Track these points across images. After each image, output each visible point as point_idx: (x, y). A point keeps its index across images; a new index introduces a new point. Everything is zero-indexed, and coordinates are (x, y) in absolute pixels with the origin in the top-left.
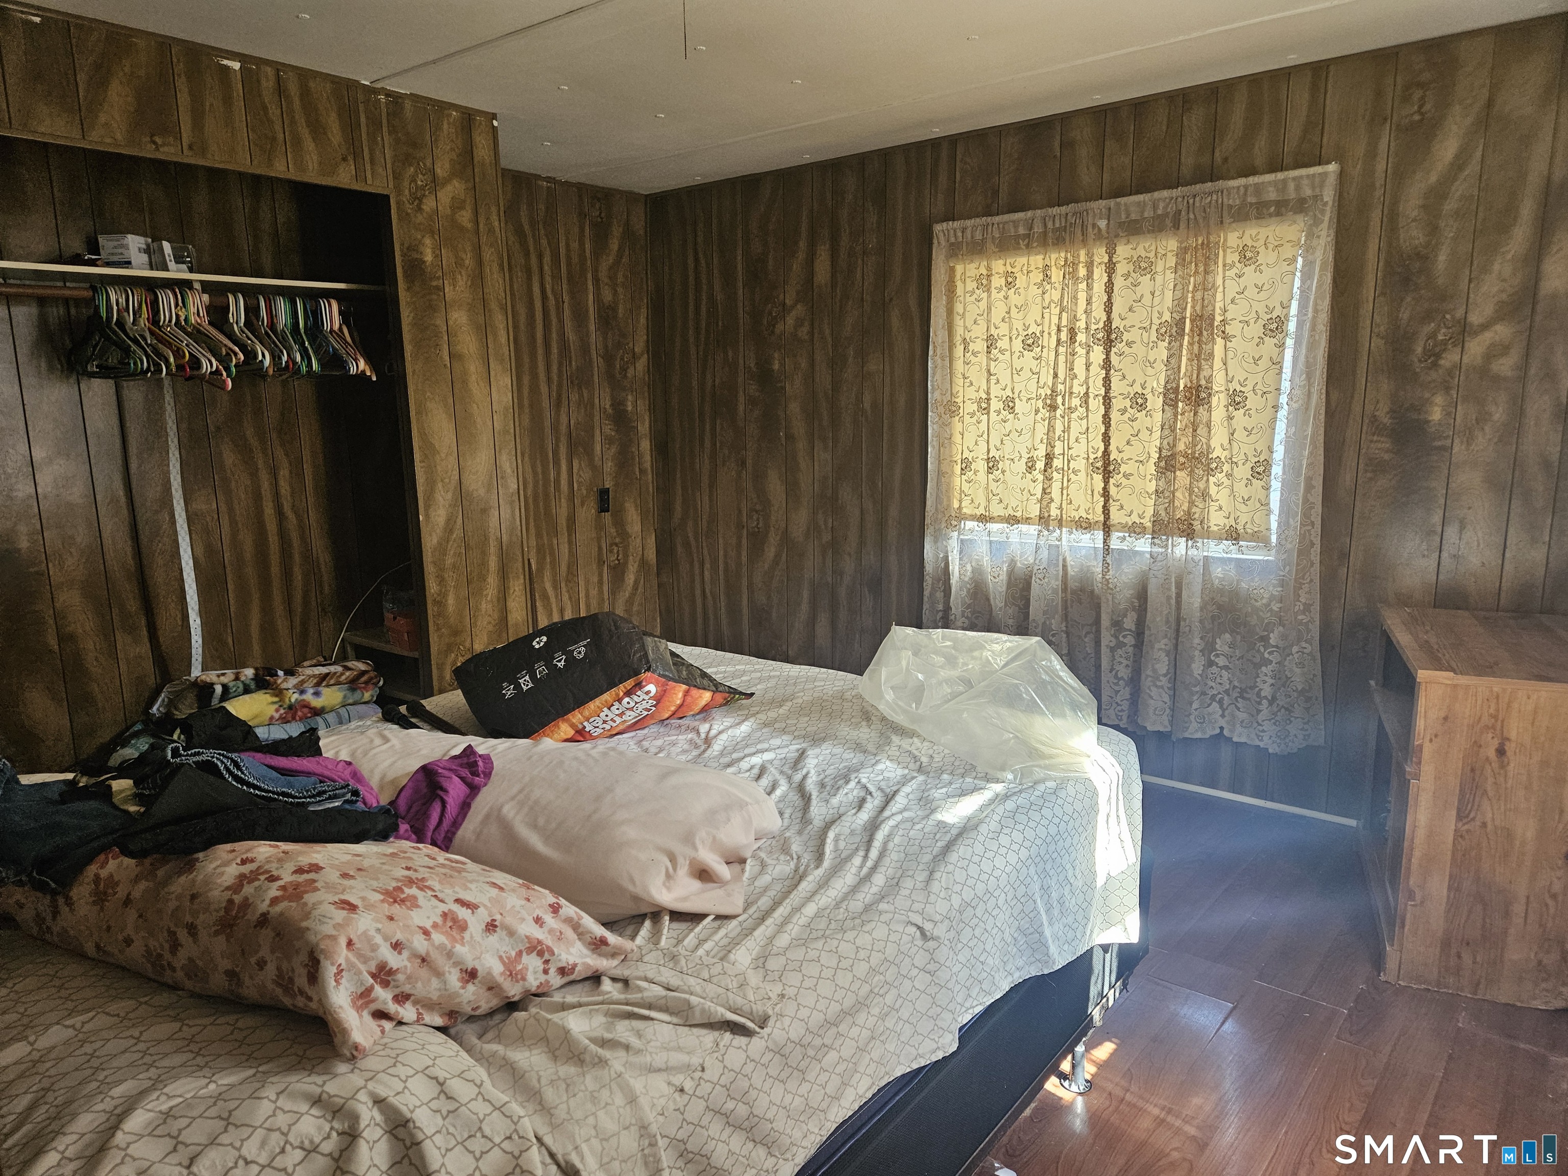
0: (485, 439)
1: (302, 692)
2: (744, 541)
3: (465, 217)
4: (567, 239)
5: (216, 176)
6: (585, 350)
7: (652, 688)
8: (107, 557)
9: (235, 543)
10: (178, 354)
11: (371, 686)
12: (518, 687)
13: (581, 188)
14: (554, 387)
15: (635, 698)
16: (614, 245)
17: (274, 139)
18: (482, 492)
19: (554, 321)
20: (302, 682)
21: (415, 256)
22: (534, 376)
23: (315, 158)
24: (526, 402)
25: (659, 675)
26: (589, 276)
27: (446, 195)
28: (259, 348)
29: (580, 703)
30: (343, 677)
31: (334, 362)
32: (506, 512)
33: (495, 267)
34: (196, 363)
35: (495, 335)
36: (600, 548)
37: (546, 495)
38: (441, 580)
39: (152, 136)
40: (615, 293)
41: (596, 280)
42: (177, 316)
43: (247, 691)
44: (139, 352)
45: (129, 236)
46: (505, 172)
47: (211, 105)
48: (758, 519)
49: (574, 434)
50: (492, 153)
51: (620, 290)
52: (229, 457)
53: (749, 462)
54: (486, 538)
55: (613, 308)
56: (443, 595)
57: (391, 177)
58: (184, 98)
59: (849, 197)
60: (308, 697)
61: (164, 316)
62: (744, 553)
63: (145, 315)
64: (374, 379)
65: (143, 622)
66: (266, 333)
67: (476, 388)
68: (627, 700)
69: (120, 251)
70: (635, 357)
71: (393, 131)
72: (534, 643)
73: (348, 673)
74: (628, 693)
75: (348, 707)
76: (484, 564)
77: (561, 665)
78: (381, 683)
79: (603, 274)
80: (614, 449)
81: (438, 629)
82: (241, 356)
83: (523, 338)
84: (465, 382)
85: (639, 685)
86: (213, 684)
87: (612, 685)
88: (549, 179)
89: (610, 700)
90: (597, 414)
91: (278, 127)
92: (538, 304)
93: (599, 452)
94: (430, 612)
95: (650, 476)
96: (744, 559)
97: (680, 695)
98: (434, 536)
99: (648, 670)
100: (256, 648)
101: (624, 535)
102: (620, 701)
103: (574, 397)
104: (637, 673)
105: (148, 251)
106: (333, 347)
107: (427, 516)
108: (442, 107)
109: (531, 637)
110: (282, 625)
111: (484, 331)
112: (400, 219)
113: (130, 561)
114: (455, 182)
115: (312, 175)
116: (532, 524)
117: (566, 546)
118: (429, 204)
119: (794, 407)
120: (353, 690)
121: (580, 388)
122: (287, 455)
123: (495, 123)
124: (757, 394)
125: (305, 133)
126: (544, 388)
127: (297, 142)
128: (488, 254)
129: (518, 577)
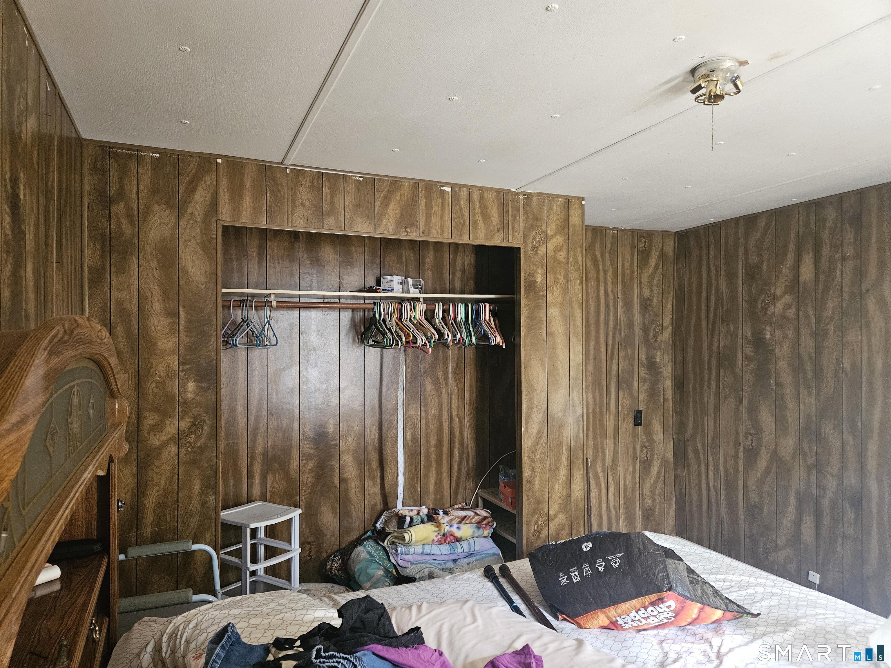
0: (564, 382)
1: (451, 526)
2: (741, 454)
3: (562, 256)
4: (623, 261)
5: (438, 245)
6: (630, 325)
7: (672, 603)
8: (366, 438)
9: (427, 434)
10: (407, 336)
11: (488, 527)
12: (570, 578)
13: (633, 232)
14: (610, 348)
15: (658, 609)
16: (652, 262)
17: (464, 225)
18: (560, 415)
19: (612, 308)
20: (452, 520)
21: (531, 279)
22: (597, 342)
23: (483, 231)
24: (591, 356)
25: (679, 594)
26: (636, 282)
27: (551, 245)
28: (446, 331)
29: (615, 601)
30: (474, 520)
31: (485, 337)
32: (574, 427)
33: (578, 282)
34: (415, 341)
35: (574, 321)
36: (634, 449)
37: (601, 413)
38: (533, 469)
39: (406, 229)
40: (652, 291)
41: (640, 283)
42: (411, 316)
43: (422, 522)
44: (390, 335)
45: (394, 276)
46: (587, 228)
47: (435, 210)
48: (752, 440)
49: (620, 376)
50: (581, 220)
51: (655, 289)
52: (429, 387)
53: (745, 400)
54: (561, 444)
55: (650, 299)
56: (533, 477)
57: (522, 238)
58: (423, 208)
59: (830, 223)
60: (454, 529)
61: (405, 316)
62: (740, 463)
63: (396, 316)
64: (504, 347)
65: (379, 474)
66: (452, 323)
67: (561, 352)
68: (651, 608)
69: (389, 284)
70: (663, 328)
71: (525, 213)
72: (583, 547)
73: (476, 517)
74: (653, 604)
75: (475, 539)
76: (558, 460)
77: (601, 569)
78: (495, 526)
79: (645, 280)
80: (646, 386)
81: (529, 499)
82: (437, 337)
83: (592, 319)
84: (554, 349)
85: (661, 600)
86: (406, 516)
87: (639, 595)
88: (614, 229)
89: (638, 606)
90: (636, 363)
91: (467, 219)
92: (602, 300)
93: (636, 388)
94: (524, 488)
95: (671, 404)
96: (741, 468)
97: (696, 611)
98: (530, 440)
99: (670, 589)
100: (431, 495)
101: (651, 441)
102: (645, 608)
103: (622, 353)
104: (660, 590)
105: (402, 283)
106: (484, 331)
107: (526, 429)
108: (553, 197)
109: (581, 541)
110: (446, 482)
111: (568, 318)
112: (525, 259)
113: (377, 441)
114: (558, 237)
115: (482, 241)
116: (591, 430)
117: (612, 446)
118: (542, 250)
119: (782, 364)
120: (478, 528)
121: (626, 347)
122: (457, 386)
123: (583, 202)
124: (752, 354)
125: (480, 219)
126: (603, 348)
127: (475, 224)
128: (574, 275)
129: (580, 469)
